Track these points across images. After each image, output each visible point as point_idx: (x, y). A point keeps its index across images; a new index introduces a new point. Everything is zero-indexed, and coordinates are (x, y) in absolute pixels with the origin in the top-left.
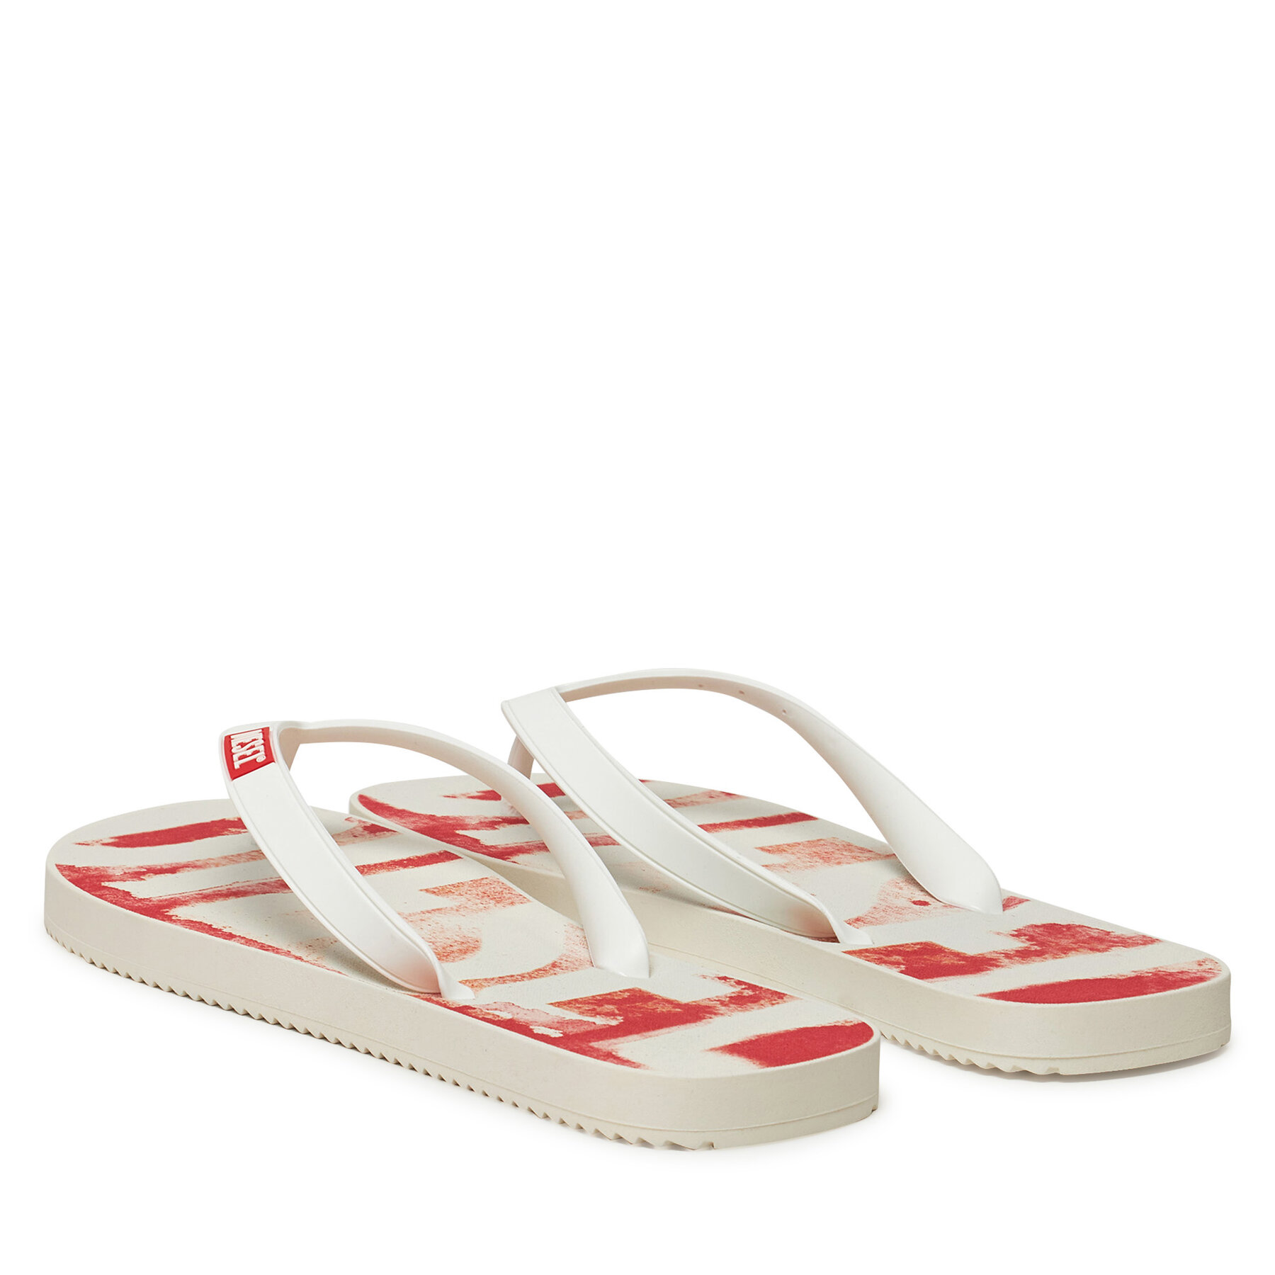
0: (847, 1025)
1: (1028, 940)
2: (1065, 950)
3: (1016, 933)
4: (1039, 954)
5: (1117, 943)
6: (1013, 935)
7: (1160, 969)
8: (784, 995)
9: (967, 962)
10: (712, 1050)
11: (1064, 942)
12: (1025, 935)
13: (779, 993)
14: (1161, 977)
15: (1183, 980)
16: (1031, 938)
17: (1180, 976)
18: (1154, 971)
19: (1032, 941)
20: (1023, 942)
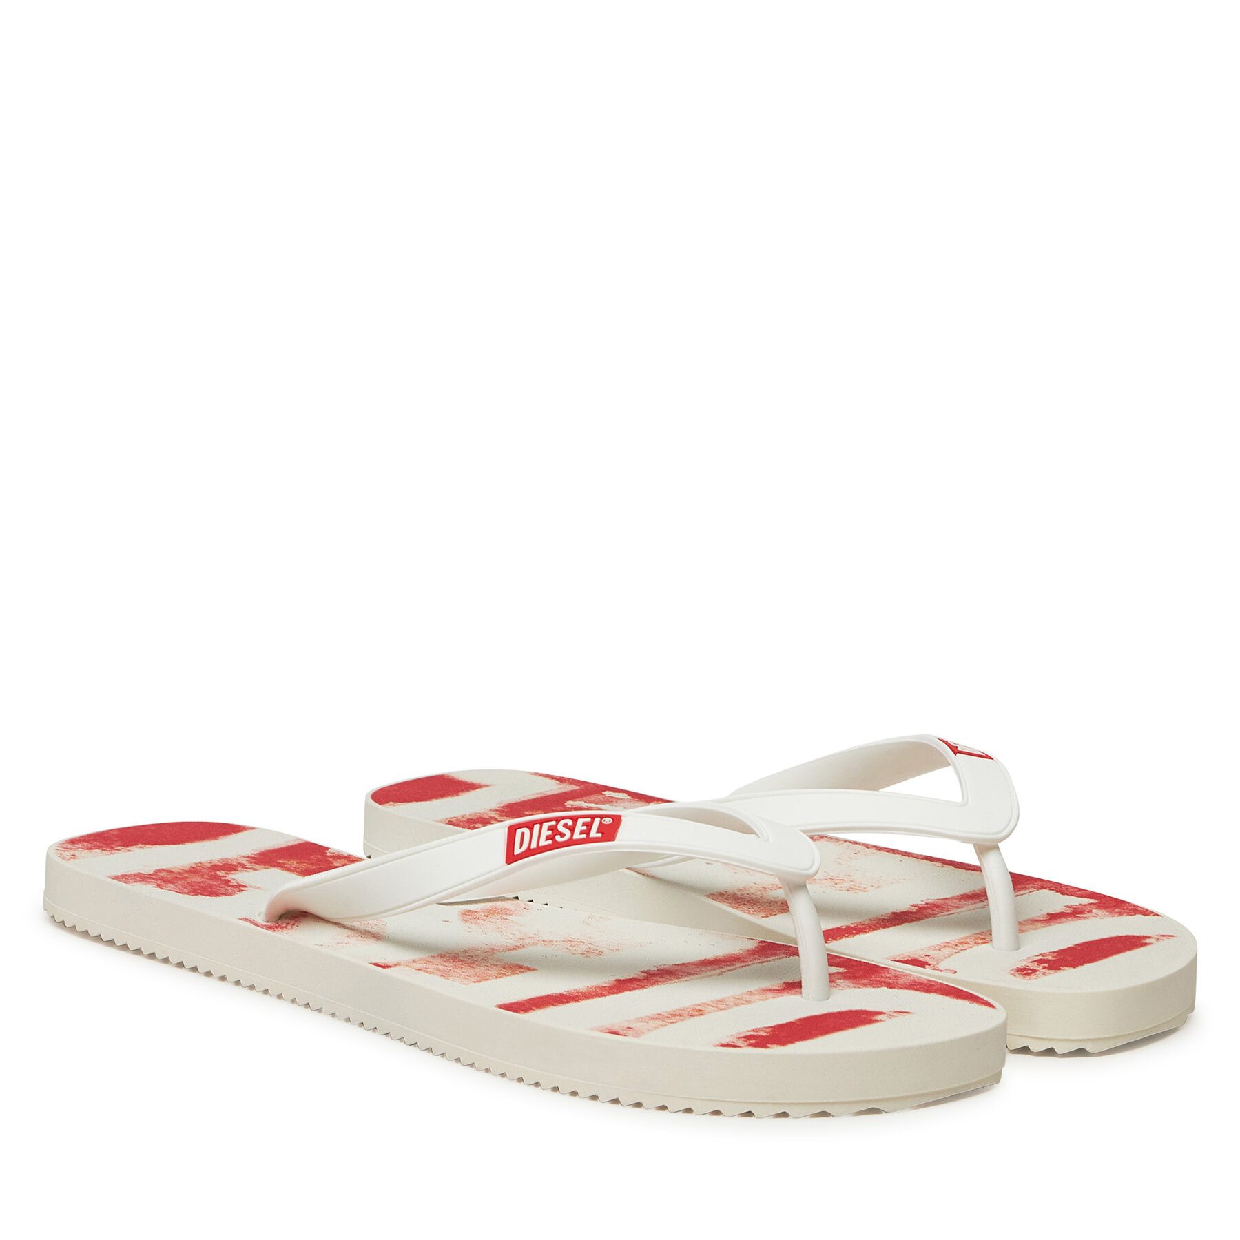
0: (392, 803)
1: (229, 881)
2: (193, 870)
3: (243, 889)
4: (215, 867)
5: (147, 878)
6: (245, 886)
7: (109, 853)
8: (447, 824)
9: (277, 863)
10: (488, 786)
11: (197, 879)
12: (233, 886)
13: (452, 825)
14: (107, 845)
15: (88, 841)
16: (227, 882)
17: (90, 845)
18: (113, 852)
19: (225, 880)
20: (234, 879)
